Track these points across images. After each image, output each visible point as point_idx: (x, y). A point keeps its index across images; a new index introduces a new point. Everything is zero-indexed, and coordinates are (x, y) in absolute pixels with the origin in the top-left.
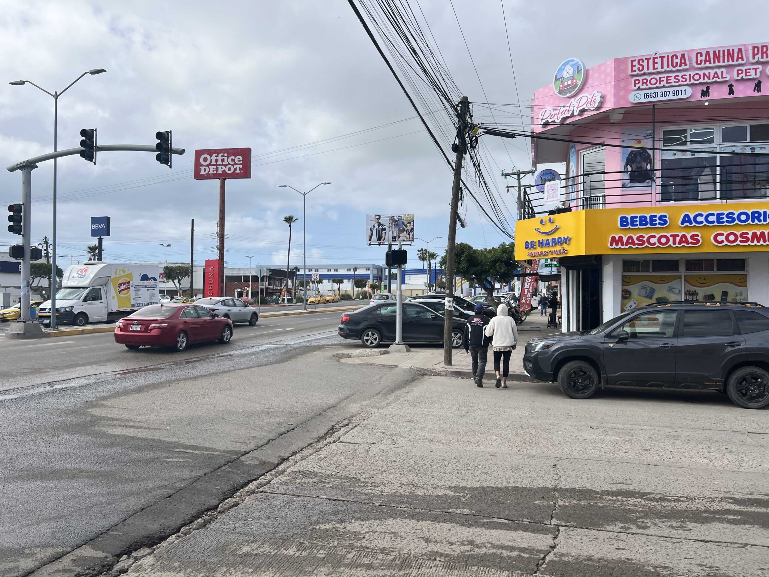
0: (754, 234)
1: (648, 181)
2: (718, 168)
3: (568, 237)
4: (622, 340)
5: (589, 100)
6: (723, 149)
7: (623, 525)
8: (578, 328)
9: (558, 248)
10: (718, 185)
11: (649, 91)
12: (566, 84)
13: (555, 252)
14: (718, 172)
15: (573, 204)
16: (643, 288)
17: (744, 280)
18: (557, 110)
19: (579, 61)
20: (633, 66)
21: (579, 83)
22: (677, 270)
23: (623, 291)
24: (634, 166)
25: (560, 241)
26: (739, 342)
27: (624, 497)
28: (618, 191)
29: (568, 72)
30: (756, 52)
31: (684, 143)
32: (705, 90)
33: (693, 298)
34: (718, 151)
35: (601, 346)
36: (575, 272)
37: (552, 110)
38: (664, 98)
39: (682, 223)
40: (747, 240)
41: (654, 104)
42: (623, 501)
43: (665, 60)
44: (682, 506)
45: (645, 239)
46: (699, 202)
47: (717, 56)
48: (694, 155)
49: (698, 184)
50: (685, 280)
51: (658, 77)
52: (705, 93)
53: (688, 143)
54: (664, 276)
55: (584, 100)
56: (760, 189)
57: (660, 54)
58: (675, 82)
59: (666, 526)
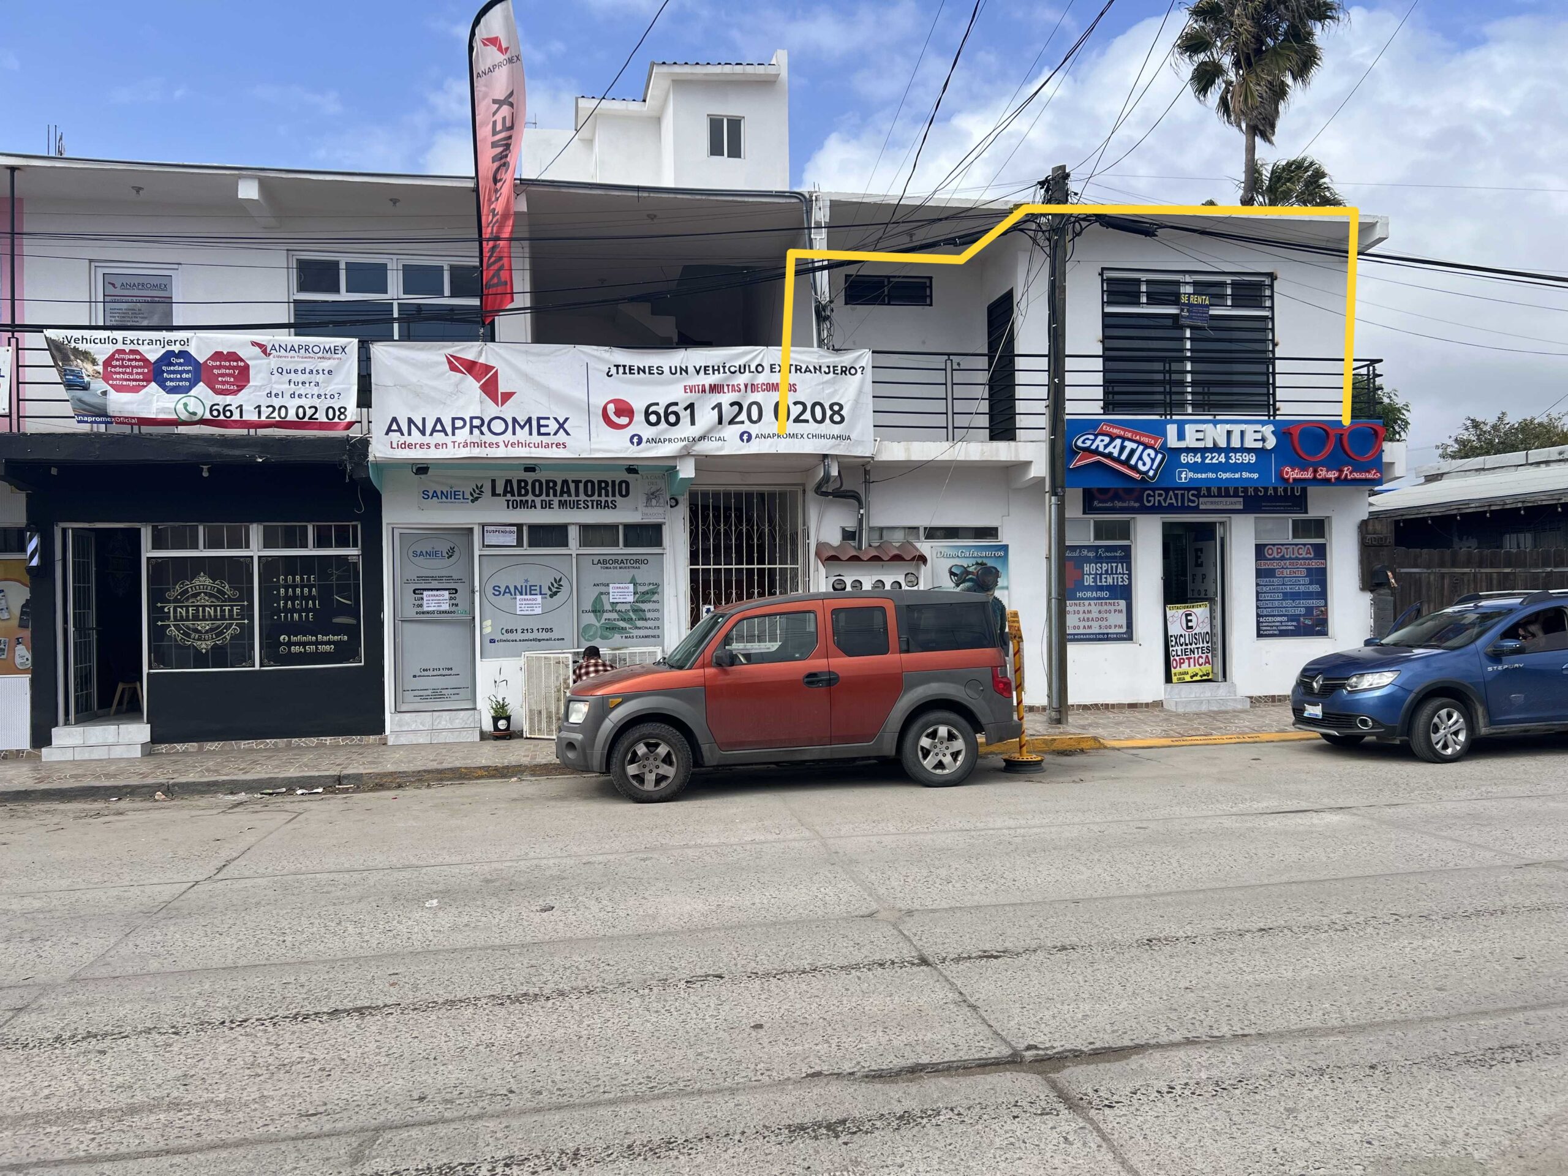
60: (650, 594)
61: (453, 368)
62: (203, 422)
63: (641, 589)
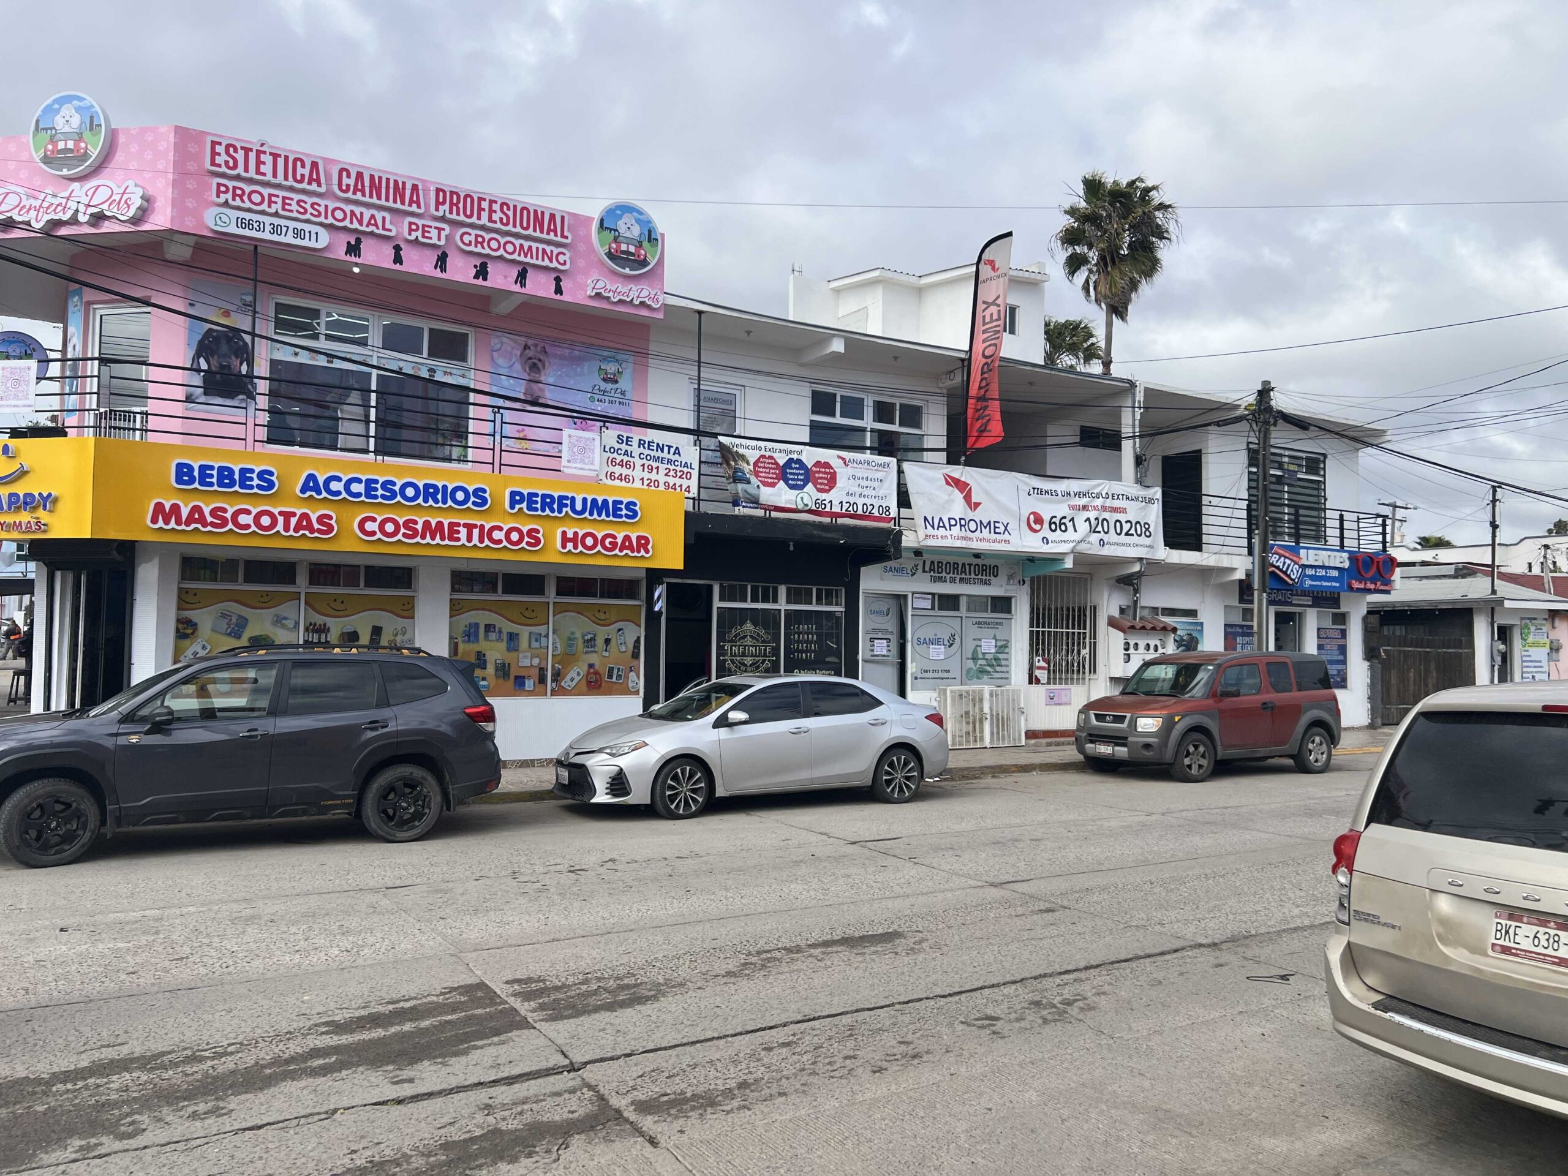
0: (427, 524)
1: (241, 397)
2: (373, 396)
3: (50, 495)
4: (158, 727)
5: (117, 197)
6: (384, 361)
7: (83, 1143)
8: (71, 702)
9: (24, 517)
10: (372, 426)
11: (248, 216)
12: (61, 145)
13: (17, 526)
14: (373, 403)
15: (71, 420)
16: (223, 616)
17: (409, 606)
18: (36, 199)
19: (95, 104)
20: (214, 154)
21: (94, 153)
22: (293, 582)
23: (178, 621)
24: (214, 362)
25: (29, 502)
26: (385, 720)
27: (102, 1076)
28: (178, 409)
29: (68, 120)
30: (441, 200)
31: (316, 337)
32: (353, 243)
33: (319, 638)
34: (375, 363)
35: (109, 743)
36: (70, 577)
37: (24, 197)
38: (275, 238)
39: (303, 491)
40: (415, 533)
41: (256, 243)
42: (99, 1086)
43: (281, 162)
44: (227, 1064)
45: (228, 515)
46: (338, 453)
47: (376, 186)
48: (332, 362)
49: (338, 419)
50: (306, 603)
51: (266, 192)
52: (353, 249)
53: (322, 337)
54: (268, 593)
55: (102, 195)
56: (443, 445)
57: (271, 147)
58: (298, 212)
59: (181, 1117)
60: (1003, 647)
61: (948, 483)
62: (810, 511)
63: (1000, 643)
